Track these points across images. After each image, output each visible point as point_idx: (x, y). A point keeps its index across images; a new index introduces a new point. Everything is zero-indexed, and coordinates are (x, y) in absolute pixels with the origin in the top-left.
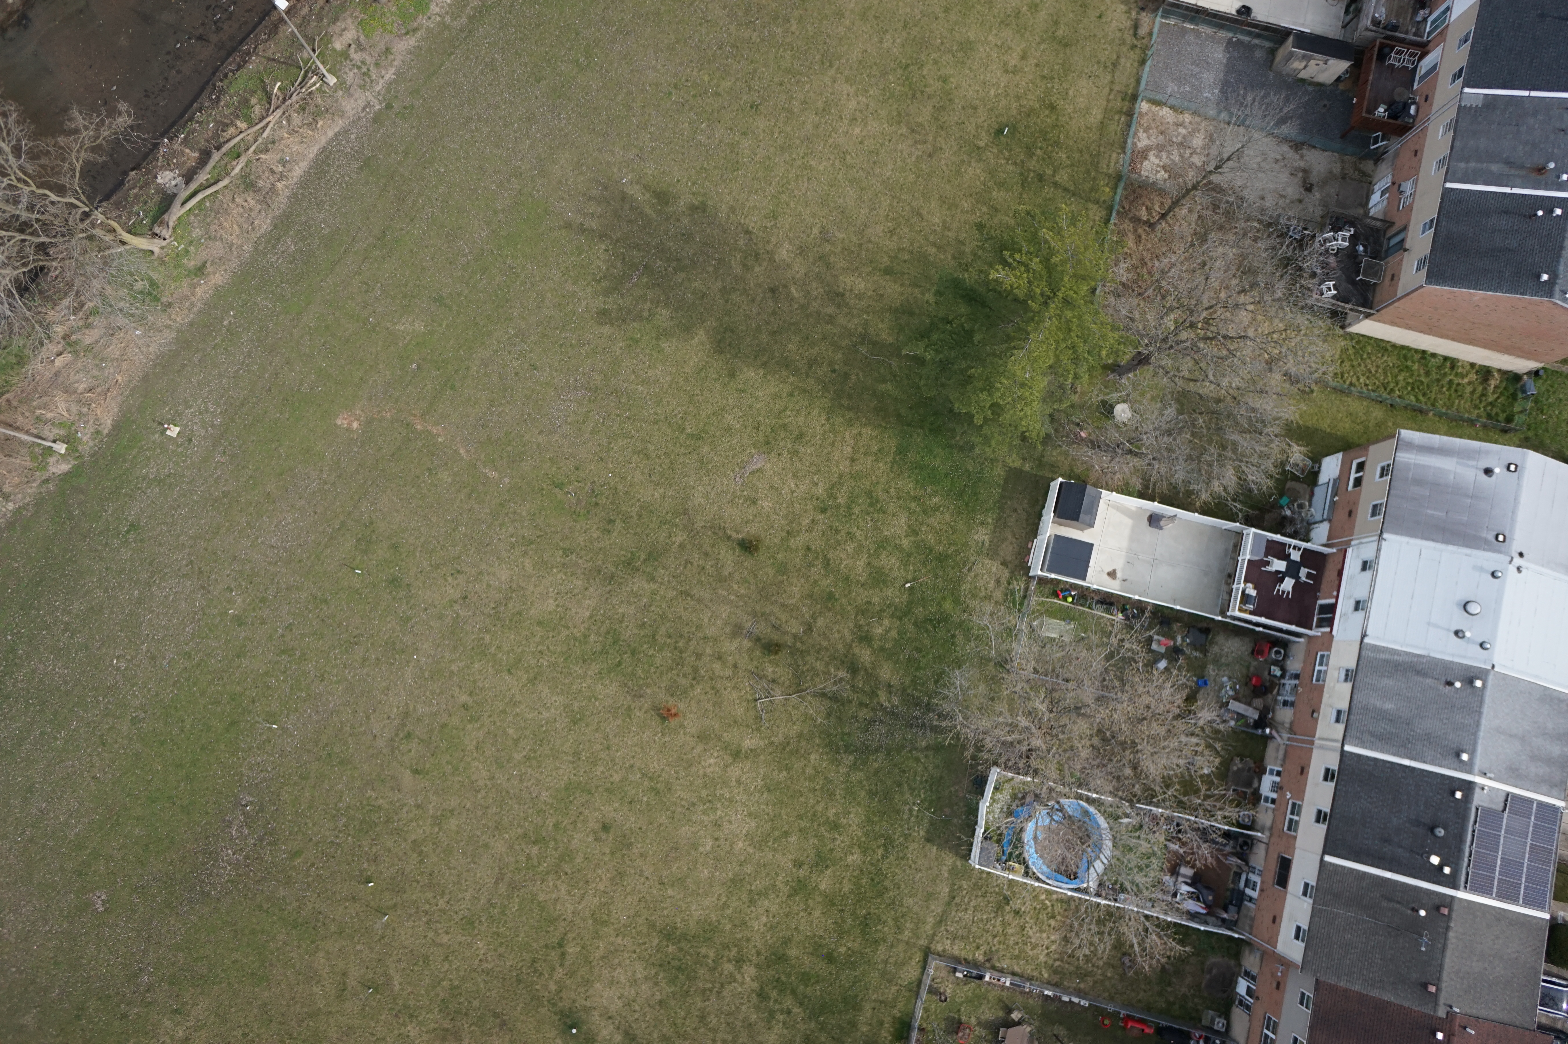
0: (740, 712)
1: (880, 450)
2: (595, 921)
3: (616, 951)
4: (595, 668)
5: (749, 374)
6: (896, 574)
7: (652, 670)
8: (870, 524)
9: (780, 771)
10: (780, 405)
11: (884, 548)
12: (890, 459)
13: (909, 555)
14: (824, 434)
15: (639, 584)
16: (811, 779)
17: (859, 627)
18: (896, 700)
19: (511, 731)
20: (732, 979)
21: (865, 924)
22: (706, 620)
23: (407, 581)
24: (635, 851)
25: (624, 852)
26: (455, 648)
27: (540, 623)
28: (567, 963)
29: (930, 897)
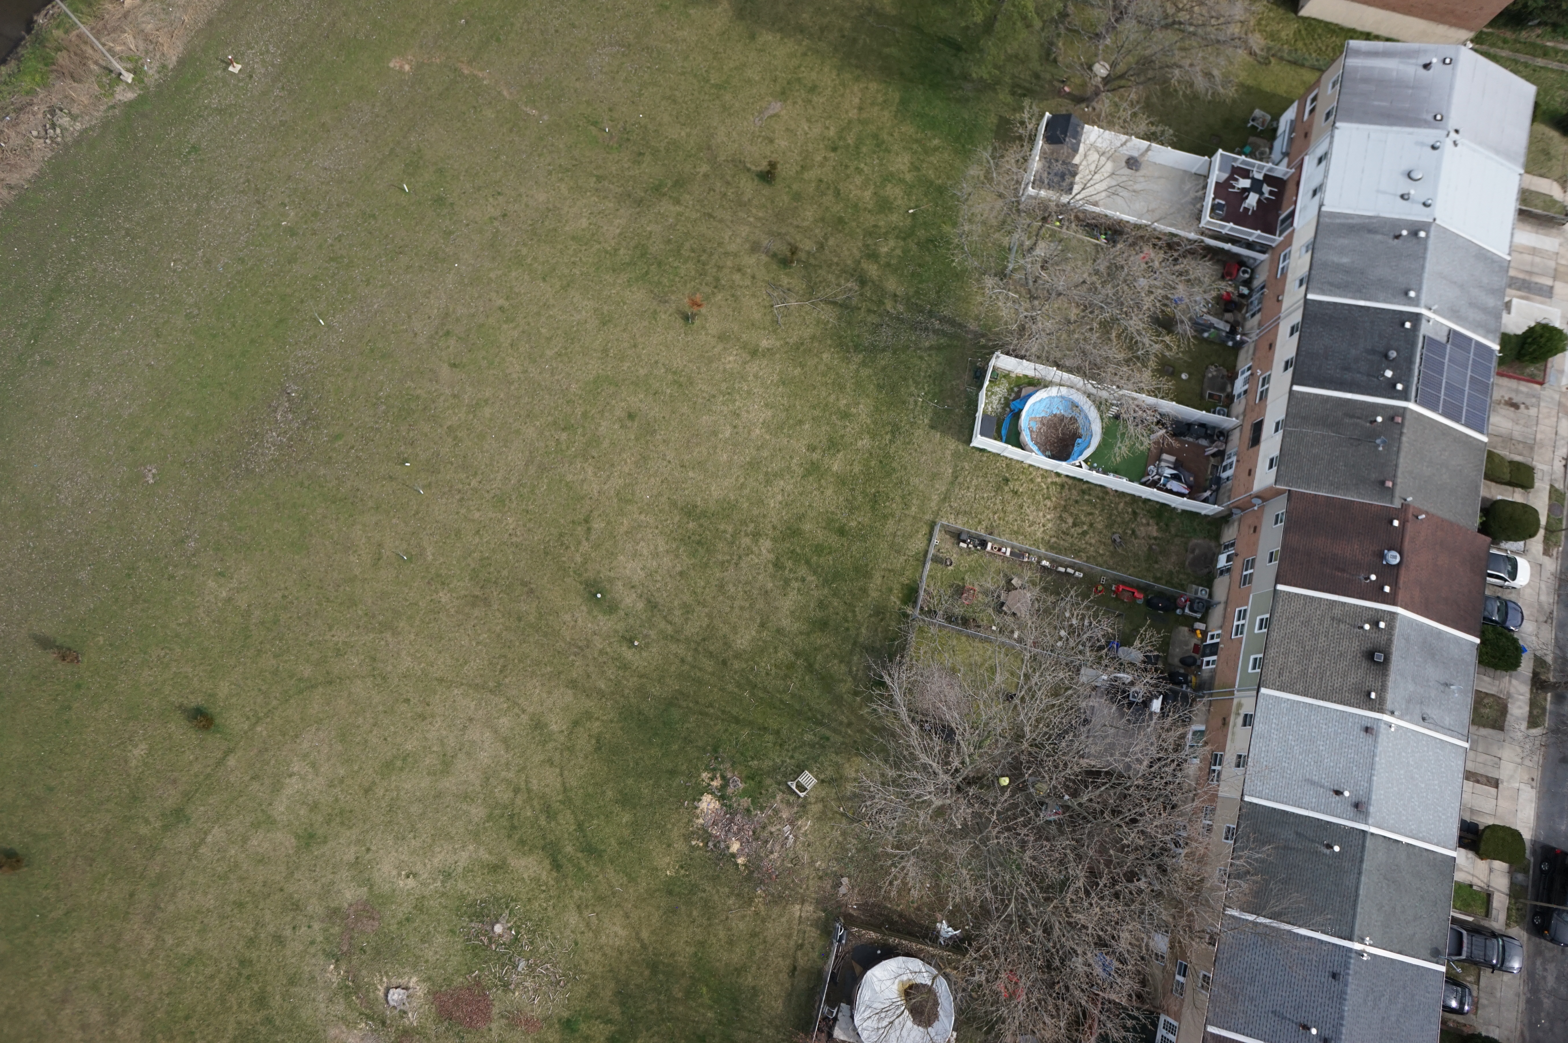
0: (757, 316)
1: (885, 101)
2: (620, 500)
3: (640, 526)
4: (624, 277)
5: (767, 37)
6: (899, 202)
7: (677, 279)
8: (876, 161)
9: (795, 367)
10: (795, 62)
11: (890, 181)
12: (894, 108)
13: (912, 187)
14: (835, 87)
15: (666, 206)
16: (824, 375)
17: (867, 246)
18: (901, 308)
19: (543, 331)
20: (749, 551)
21: (874, 500)
22: (727, 238)
23: (451, 200)
24: (658, 437)
25: (648, 438)
26: (494, 258)
27: (573, 238)
28: (593, 537)
29: (934, 477)
